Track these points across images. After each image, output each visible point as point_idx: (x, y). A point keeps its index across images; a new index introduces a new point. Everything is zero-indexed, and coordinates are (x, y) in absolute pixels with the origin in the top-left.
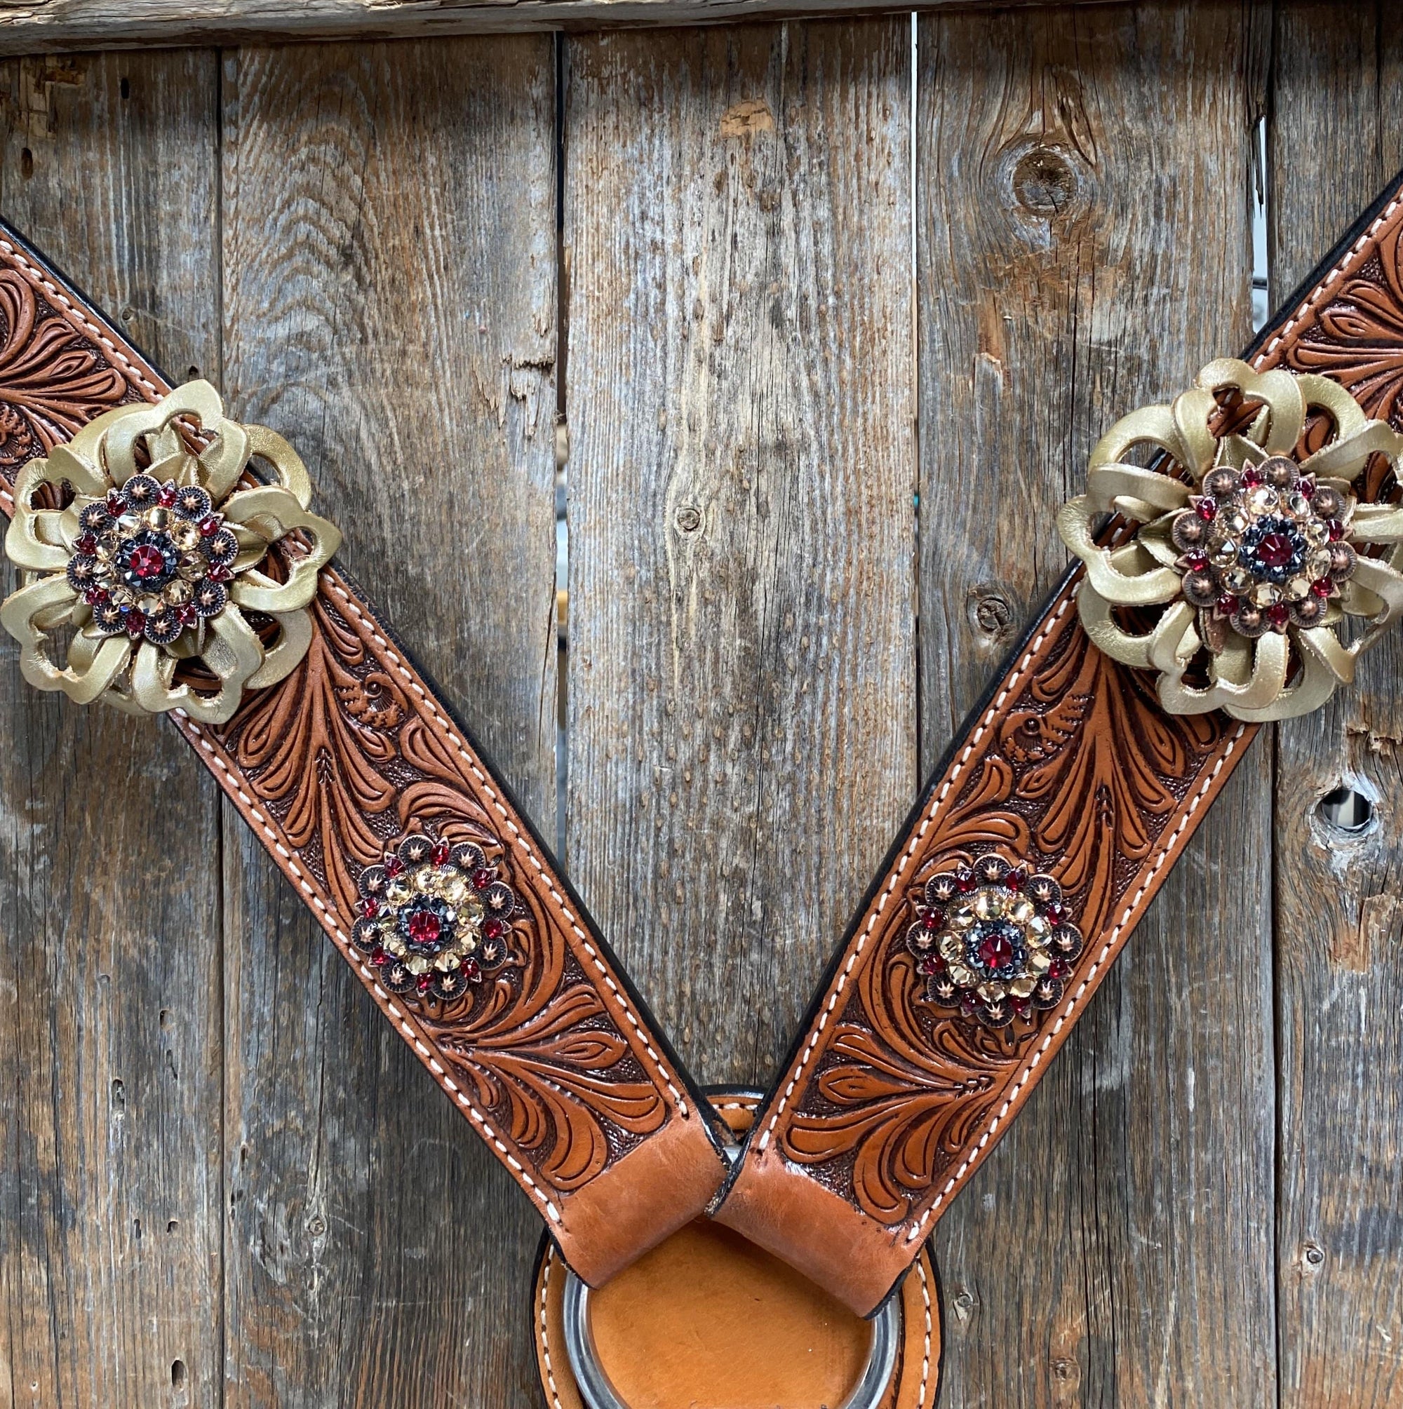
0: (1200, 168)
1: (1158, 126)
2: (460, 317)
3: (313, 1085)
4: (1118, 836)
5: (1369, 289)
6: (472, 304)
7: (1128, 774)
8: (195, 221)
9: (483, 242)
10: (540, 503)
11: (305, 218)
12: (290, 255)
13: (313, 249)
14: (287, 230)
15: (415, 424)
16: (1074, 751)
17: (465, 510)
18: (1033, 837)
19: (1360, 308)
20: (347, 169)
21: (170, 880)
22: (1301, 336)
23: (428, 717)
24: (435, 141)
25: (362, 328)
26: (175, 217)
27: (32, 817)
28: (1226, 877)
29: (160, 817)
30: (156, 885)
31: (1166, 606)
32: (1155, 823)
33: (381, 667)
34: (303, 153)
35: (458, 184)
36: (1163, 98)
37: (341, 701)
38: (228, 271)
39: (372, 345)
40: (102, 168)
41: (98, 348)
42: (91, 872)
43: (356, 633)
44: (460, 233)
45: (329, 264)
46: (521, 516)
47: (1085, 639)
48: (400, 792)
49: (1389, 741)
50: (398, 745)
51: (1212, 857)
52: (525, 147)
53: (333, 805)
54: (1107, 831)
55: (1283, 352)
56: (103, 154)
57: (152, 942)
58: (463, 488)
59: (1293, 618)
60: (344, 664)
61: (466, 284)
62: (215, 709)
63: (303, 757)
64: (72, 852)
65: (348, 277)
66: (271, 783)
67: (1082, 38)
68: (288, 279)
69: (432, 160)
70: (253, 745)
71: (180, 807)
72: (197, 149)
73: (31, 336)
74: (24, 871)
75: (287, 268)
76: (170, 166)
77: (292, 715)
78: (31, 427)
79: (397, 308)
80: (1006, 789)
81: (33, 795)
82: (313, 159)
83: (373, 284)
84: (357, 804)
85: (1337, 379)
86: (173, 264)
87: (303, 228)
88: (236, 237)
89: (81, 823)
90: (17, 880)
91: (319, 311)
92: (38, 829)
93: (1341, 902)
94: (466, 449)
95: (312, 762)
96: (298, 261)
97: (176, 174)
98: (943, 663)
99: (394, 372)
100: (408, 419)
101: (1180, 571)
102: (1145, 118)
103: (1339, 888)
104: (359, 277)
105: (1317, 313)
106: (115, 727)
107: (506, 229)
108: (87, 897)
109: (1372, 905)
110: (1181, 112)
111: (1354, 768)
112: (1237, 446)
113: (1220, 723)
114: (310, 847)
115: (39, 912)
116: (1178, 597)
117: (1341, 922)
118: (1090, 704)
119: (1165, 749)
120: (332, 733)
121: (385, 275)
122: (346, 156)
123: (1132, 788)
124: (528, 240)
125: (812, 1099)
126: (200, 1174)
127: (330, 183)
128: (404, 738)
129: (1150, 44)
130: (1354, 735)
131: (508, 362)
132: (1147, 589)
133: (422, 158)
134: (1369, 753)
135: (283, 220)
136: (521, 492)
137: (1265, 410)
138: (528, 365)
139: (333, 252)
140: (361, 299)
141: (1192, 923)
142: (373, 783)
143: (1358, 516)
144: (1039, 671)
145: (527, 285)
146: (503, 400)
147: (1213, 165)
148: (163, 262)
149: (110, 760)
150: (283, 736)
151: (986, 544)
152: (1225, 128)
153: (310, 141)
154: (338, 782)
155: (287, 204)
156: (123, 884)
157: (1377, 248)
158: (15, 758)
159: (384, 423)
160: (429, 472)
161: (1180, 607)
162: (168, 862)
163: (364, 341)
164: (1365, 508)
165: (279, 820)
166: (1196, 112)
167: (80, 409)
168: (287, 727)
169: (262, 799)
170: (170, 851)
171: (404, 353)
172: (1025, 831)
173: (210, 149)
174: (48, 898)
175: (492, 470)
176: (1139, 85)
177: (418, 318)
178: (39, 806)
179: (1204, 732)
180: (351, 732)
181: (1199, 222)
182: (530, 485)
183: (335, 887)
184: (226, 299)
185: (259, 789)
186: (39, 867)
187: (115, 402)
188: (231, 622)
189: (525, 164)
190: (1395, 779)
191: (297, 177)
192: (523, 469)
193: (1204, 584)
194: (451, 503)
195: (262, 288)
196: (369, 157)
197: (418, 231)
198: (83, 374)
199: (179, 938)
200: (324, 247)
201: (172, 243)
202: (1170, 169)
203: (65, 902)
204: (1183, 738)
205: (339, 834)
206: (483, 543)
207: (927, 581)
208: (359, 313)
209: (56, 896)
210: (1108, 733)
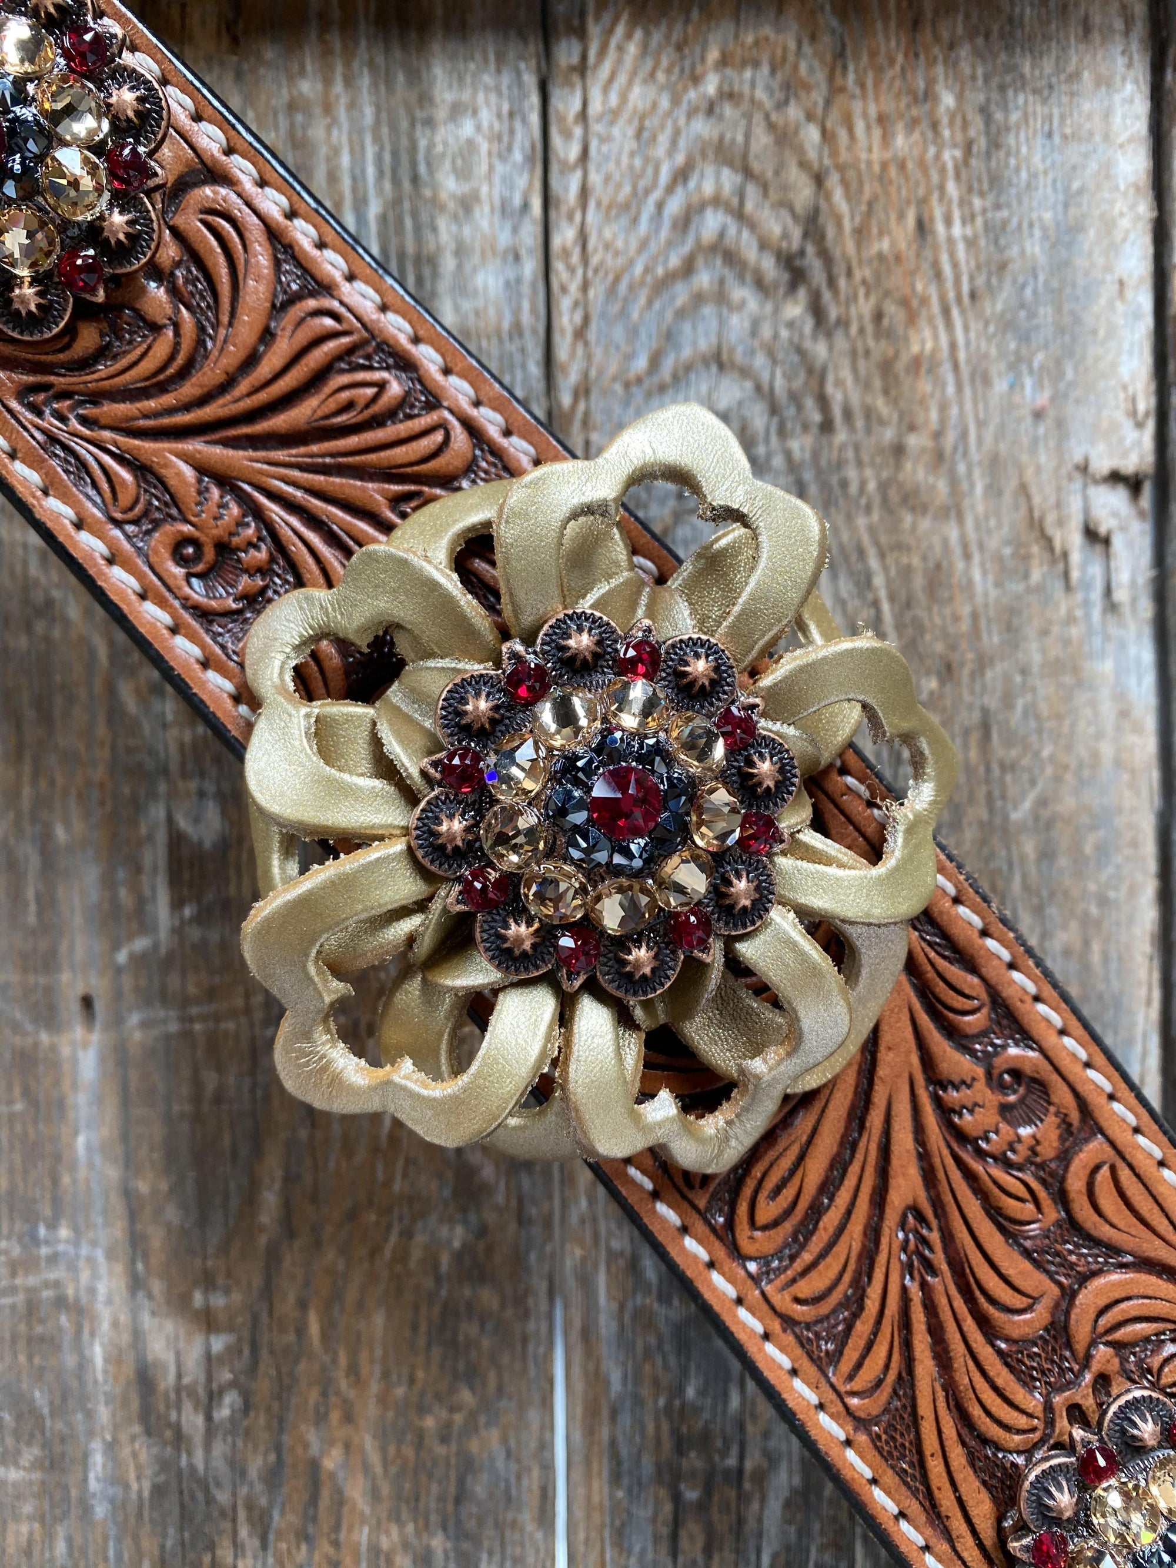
2: (1000, 386)
6: (1016, 364)
8: (504, 209)
9: (1035, 248)
10: (1138, 729)
11: (716, 201)
12: (688, 268)
13: (731, 258)
14: (685, 222)
15: (919, 582)
17: (1009, 740)
20: (794, 112)
21: (471, 1427)
23: (1123, 1137)
24: (952, 64)
25: (823, 402)
26: (467, 204)
27: (208, 1321)
29: (450, 1314)
30: (444, 1439)
33: (1025, 1036)
34: (711, 86)
35: (995, 144)
37: (945, 1111)
38: (564, 304)
39: (841, 436)
40: (328, 108)
41: (405, 364)
42: (320, 1418)
43: (971, 966)
44: (996, 231)
45: (760, 284)
46: (1107, 750)
48: (1069, 1295)
50: (1062, 1198)
52: (1104, 82)
53: (936, 1331)
56: (328, 82)
57: (438, 1543)
58: (1008, 701)
60: (951, 1032)
61: (1007, 325)
63: (873, 1233)
64: (284, 1389)
65: (795, 309)
66: (807, 1287)
68: (681, 314)
69: (948, 100)
70: (767, 1211)
71: (488, 1297)
72: (506, 79)
73: (267, 336)
74: (193, 1421)
75: (681, 293)
76: (457, 111)
77: (849, 1145)
78: (267, 531)
79: (886, 367)
81: (208, 1282)
82: (729, 95)
83: (843, 323)
84: (984, 1323)
86: (462, 287)
87: (712, 223)
88: (583, 238)
89: (301, 1331)
90: (179, 1438)
91: (745, 372)
92: (218, 1343)
94: (1011, 629)
95: (893, 1236)
96: (704, 279)
97: (467, 128)
99: (883, 487)
100: (907, 572)
104: (817, 310)
106: (361, 1155)
107: (1077, 228)
108: (314, 1467)
114: (894, 1421)
115: (223, 1497)
120: (929, 1177)
121: (865, 307)
122: (791, 88)
124: (1114, 249)
127: (762, 139)
128: (1076, 1184)
131: (1084, 469)
133: (929, 96)
135: (675, 206)
136: (1107, 709)
138: (1115, 477)
139: (769, 265)
140: (820, 350)
145: (1111, 333)
146: (1076, 539)
148: (444, 286)
149: (352, 1215)
150: (829, 1187)
153: (724, 61)
154: (943, 1283)
155: (682, 175)
156: (382, 1436)
158: (172, 1214)
159: (864, 582)
160: (947, 671)
162: (466, 1396)
163: (827, 427)
165: (823, 1363)
167: (375, 493)
168: (839, 1166)
169: (788, 1322)
170: (472, 1376)
171: (899, 450)
173: (530, 80)
174: (239, 1470)
175: (1055, 668)
177: (925, 386)
178: (218, 1301)
180: (970, 1176)
182: (1120, 696)
183: (947, 1501)
184: (563, 350)
185: (782, 1301)
186: (223, 1413)
187: (448, 482)
189: (1107, 115)
191: (701, 128)
192: (1107, 666)
194: (985, 727)
195: (633, 333)
196: (835, 90)
197: (922, 228)
198: (377, 422)
199: (489, 1532)
200: (750, 251)
201: (461, 251)
203: (273, 1477)
205: (950, 1388)
206: (1042, 802)
208: (817, 375)
209: (255, 1465)
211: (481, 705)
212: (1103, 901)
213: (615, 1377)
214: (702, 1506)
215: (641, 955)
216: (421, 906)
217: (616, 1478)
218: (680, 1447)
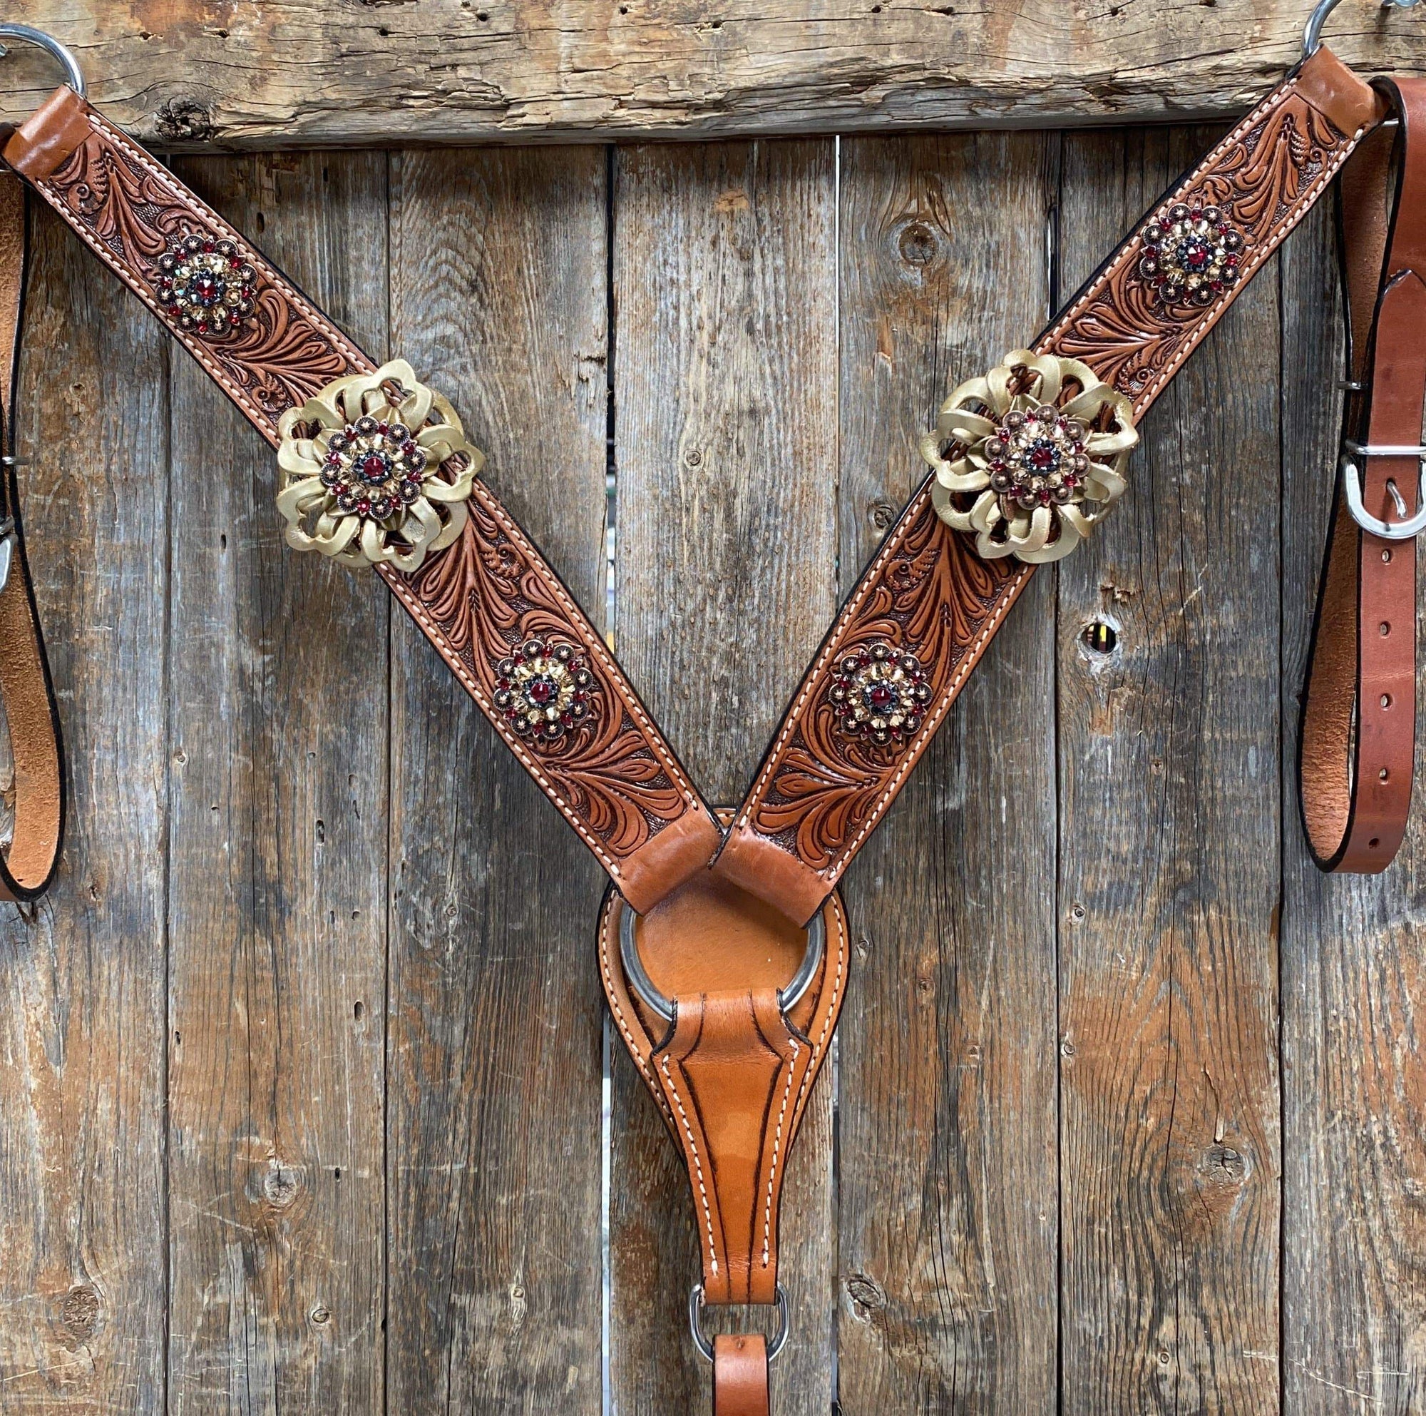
0: (1015, 237)
1: (988, 209)
2: (547, 327)
3: (450, 820)
4: (953, 632)
5: (1104, 308)
6: (554, 319)
7: (959, 596)
8: (373, 262)
9: (561, 278)
10: (598, 448)
11: (446, 262)
12: (436, 285)
13: (451, 282)
14: (434, 269)
15: (517, 395)
16: (928, 583)
17: (549, 452)
18: (904, 634)
19: (1098, 320)
20: (474, 230)
21: (356, 689)
22: (1064, 336)
23: (538, 571)
24: (530, 212)
25: (483, 333)
26: (359, 259)
27: (264, 650)
28: (1025, 677)
29: (350, 650)
30: (347, 693)
31: (981, 492)
32: (975, 623)
33: (508, 540)
34: (445, 219)
35: (546, 241)
36: (992, 191)
37: (484, 561)
38: (394, 296)
39: (490, 345)
40: (311, 227)
41: (328, 340)
42: (303, 686)
43: (492, 518)
44: (546, 272)
45: (461, 291)
46: (585, 456)
47: (936, 516)
48: (521, 616)
49: (1126, 593)
50: (519, 588)
51: (1016, 665)
52: (588, 217)
53: (479, 624)
54: (947, 629)
55: (1053, 345)
56: (311, 217)
57: (343, 730)
58: (549, 437)
59: (1054, 499)
60: (486, 538)
61: (550, 305)
62: (409, 564)
63: (461, 595)
64: (291, 673)
65: (474, 300)
66: (441, 610)
67: (942, 154)
68: (434, 301)
69: (528, 225)
70: (429, 588)
71: (364, 644)
72: (374, 215)
73: (286, 332)
74: (258, 686)
75: (434, 294)
76: (356, 226)
77: (454, 569)
78: (286, 388)
79: (506, 321)
80: (888, 606)
81: (264, 636)
82: (451, 224)
83: (490, 305)
84: (494, 623)
85: (1084, 361)
86: (358, 290)
87: (445, 268)
88: (400, 273)
89: (297, 654)
90: (253, 692)
91: (455, 322)
92: (267, 658)
93: (1096, 693)
94: (550, 411)
95: (466, 598)
96: (442, 289)
97: (360, 232)
98: (854, 547)
99: (504, 362)
100: (512, 393)
101: (989, 472)
102: (980, 205)
103: (1095, 685)
104: (481, 300)
105: (1073, 322)
106: (320, 591)
107: (577, 270)
108: (301, 701)
109: (1115, 695)
110: (1003, 202)
111: (1105, 611)
112: (1024, 400)
113: (1013, 564)
114: (466, 650)
115: (268, 712)
116: (988, 487)
117: (1096, 706)
118: (938, 554)
119: (981, 581)
120: (478, 580)
121: (499, 299)
122: (473, 221)
123: (962, 603)
124: (590, 276)
125: (771, 795)
126: (374, 881)
127: (462, 239)
128: (524, 582)
129: (985, 158)
130: (1105, 590)
131: (577, 356)
132: (971, 482)
133: (522, 224)
134: (1115, 601)
135: (431, 263)
136: (586, 441)
137: (1039, 379)
138: (590, 359)
139: (464, 284)
140: (482, 314)
141: (1004, 706)
142: (503, 610)
143: (1092, 440)
144: (908, 536)
145: (589, 306)
146: (574, 381)
147: (1022, 235)
148: (352, 289)
149: (317, 612)
150: (448, 582)
151: (881, 473)
152: (1030, 211)
153: (449, 211)
154: (482, 611)
155: (434, 252)
156: (325, 692)
157: (1108, 283)
158: (253, 613)
159: (497, 395)
160: (526, 427)
161: (990, 493)
162: (355, 679)
163: (484, 342)
164: (1097, 435)
165: (446, 633)
166: (1013, 201)
167: (317, 378)
168: (451, 575)
169: (435, 620)
170: (357, 670)
171: (510, 350)
172: (899, 631)
173: (382, 215)
174: (273, 702)
175: (566, 426)
176: (978, 182)
177: (519, 327)
178: (268, 643)
179: (1004, 571)
180: (491, 581)
181: (1013, 269)
182: (591, 436)
183: (481, 674)
184: (393, 313)
185: (434, 614)
186: (268, 683)
187: (339, 374)
188: (422, 508)
189: (588, 228)
190: (1129, 617)
191: (441, 234)
192: (586, 426)
193: (1002, 478)
194: (540, 447)
195: (417, 307)
196: (488, 222)
197: (520, 271)
198: (319, 357)
199: (362, 727)
200: (458, 280)
201: (357, 276)
202: (996, 237)
203: (285, 705)
204: (991, 574)
205: (484, 642)
206: (561, 473)
207: (843, 496)
208: (481, 324)
209: (280, 701)
210: (948, 571)
211: (338, 442)
212: (583, 509)
213: (408, 672)
214: (438, 718)
215: (380, 507)
216: (323, 494)
217: (407, 708)
218: (430, 696)
